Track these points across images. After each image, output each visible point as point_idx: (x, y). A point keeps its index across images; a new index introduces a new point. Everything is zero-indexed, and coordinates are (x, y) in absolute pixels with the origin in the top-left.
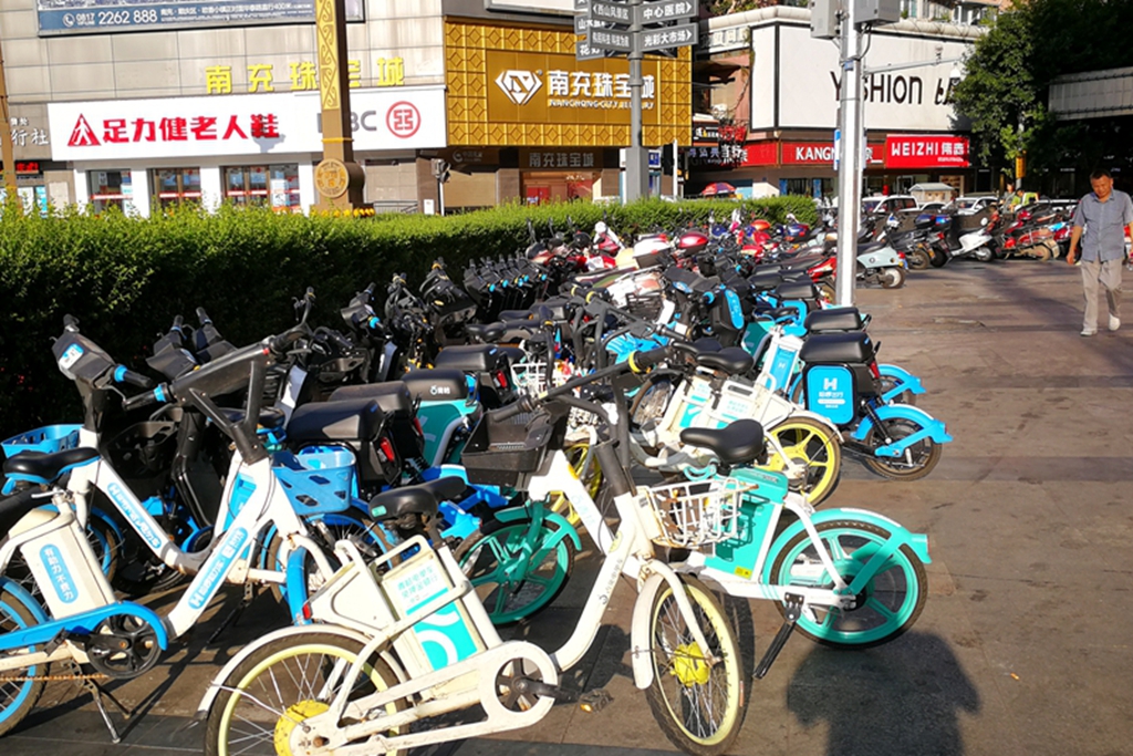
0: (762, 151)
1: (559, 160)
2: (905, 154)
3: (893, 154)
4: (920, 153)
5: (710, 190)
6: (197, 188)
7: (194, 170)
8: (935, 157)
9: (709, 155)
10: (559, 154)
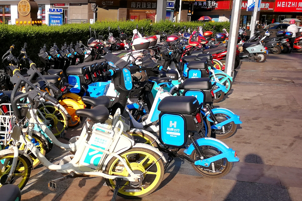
0: (224, 4)
1: (143, 5)
2: (282, 6)
3: (278, 6)
4: (289, 6)
5: (201, 19)
6: (9, 13)
7: (9, 6)
8: (295, 8)
9: (202, 4)
10: (143, 3)
